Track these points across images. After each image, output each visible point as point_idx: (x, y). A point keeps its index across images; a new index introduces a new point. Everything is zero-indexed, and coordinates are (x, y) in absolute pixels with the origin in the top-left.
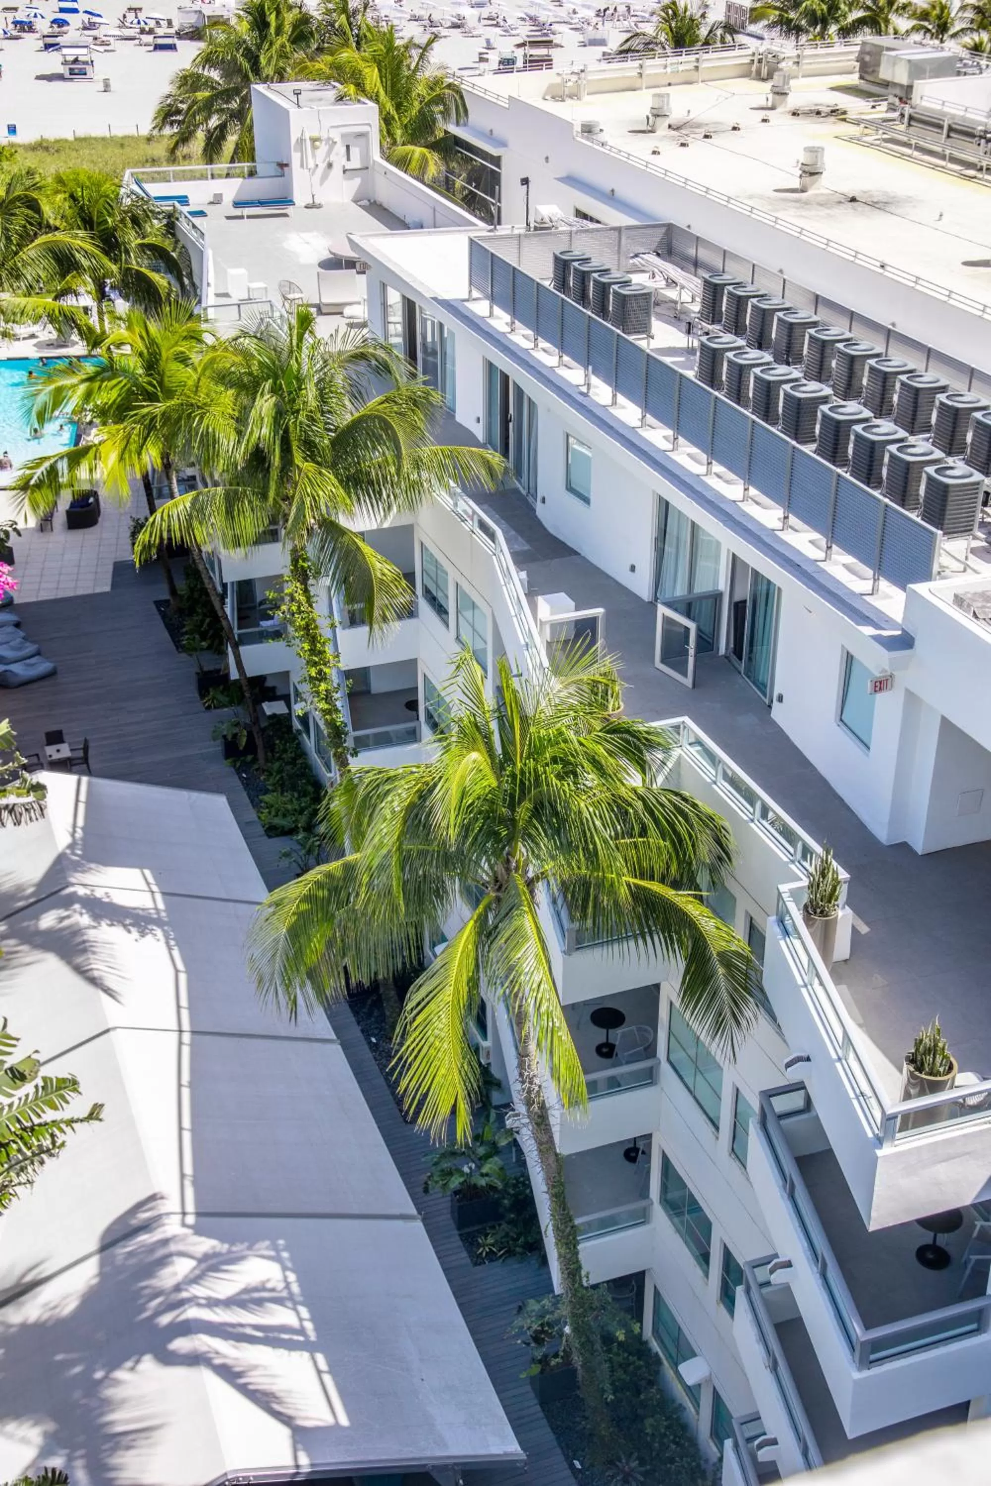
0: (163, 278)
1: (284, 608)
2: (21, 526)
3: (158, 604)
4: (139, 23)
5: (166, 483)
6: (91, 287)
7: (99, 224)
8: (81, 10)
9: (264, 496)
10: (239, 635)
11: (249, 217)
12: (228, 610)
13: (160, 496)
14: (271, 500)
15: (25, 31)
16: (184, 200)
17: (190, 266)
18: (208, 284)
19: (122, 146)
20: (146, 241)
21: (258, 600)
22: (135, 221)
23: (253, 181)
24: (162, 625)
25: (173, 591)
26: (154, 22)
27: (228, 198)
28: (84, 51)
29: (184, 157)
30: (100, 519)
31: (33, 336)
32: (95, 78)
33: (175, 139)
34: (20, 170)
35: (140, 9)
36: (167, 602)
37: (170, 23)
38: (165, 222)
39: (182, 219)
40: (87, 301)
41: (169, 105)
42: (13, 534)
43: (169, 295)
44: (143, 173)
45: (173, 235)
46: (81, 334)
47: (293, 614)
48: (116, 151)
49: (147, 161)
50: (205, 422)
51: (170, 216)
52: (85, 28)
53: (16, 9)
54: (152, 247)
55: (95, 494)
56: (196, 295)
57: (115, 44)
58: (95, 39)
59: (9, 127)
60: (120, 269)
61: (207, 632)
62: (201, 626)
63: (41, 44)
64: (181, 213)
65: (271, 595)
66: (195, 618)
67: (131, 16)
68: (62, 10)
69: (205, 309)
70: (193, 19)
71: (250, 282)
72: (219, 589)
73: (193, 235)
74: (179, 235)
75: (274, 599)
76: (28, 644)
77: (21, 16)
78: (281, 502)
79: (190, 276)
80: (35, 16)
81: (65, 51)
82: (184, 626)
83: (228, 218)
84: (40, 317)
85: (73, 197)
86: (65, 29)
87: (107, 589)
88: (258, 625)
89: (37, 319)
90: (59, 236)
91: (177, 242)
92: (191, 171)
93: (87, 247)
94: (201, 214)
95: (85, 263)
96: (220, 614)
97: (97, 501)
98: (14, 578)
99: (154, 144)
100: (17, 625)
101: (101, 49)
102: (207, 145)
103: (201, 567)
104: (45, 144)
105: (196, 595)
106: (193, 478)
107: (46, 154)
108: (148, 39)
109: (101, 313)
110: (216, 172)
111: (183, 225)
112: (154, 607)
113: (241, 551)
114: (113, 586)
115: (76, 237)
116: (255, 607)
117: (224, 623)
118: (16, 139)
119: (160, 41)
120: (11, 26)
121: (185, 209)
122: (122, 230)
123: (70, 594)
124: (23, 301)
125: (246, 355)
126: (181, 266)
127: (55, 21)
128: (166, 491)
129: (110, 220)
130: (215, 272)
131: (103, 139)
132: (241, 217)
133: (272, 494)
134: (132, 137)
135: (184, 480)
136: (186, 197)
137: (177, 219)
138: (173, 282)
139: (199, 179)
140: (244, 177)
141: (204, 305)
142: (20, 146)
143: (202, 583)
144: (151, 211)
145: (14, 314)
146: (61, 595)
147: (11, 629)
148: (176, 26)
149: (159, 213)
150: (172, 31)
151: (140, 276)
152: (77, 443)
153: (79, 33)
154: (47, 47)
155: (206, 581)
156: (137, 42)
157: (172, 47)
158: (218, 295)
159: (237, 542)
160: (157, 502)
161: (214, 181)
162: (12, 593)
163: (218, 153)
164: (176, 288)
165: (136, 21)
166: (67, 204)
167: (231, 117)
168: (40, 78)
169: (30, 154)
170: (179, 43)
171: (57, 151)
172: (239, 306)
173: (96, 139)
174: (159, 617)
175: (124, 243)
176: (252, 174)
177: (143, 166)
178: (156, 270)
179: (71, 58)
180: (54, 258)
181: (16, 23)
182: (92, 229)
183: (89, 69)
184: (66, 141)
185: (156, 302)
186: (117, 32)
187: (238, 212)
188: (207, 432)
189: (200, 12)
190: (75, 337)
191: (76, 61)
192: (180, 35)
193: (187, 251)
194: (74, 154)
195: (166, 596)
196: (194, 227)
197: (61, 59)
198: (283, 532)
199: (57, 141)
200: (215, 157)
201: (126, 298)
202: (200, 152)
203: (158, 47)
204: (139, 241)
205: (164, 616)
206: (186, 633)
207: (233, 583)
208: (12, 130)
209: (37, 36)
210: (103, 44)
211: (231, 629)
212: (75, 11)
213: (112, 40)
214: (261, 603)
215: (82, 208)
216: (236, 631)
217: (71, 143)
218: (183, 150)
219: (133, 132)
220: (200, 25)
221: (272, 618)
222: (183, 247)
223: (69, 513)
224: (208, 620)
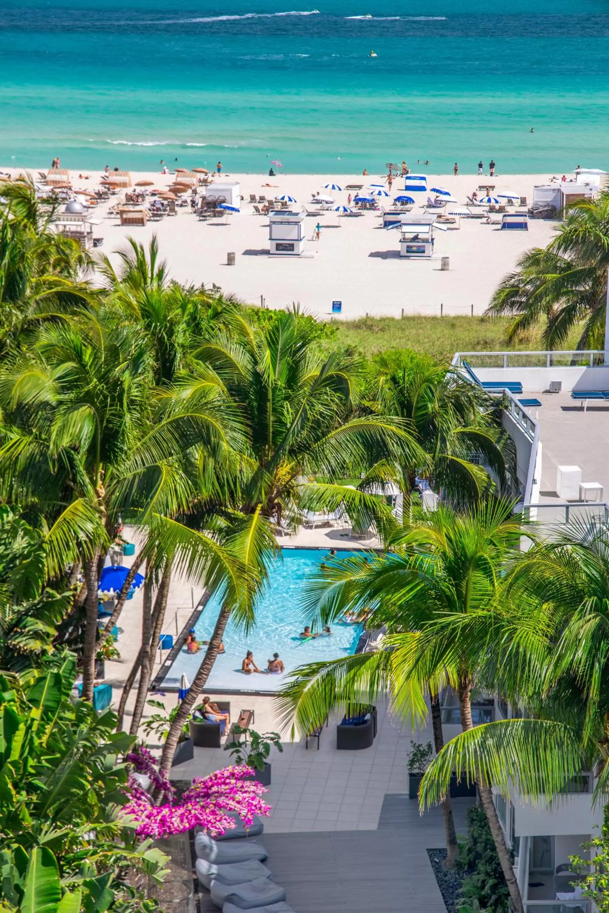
0: (482, 470)
1: (591, 879)
2: (285, 739)
3: (432, 852)
4: (489, 200)
5: (458, 705)
6: (399, 476)
7: (418, 409)
8: (429, 188)
9: (578, 736)
10: (528, 906)
11: (590, 409)
12: (518, 870)
13: (449, 720)
14: (586, 740)
15: (365, 208)
16: (516, 387)
17: (514, 460)
18: (534, 481)
19: (453, 326)
20: (467, 430)
21: (557, 863)
22: (460, 408)
23: (599, 370)
24: (435, 881)
25: (452, 841)
26: (506, 200)
27: (567, 387)
28: (426, 229)
29: (521, 341)
30: (375, 740)
31: (326, 524)
32: (434, 256)
33: (514, 323)
34: (339, 348)
35: (493, 187)
36: (442, 851)
37: (523, 202)
38: (491, 409)
39: (512, 408)
40: (394, 490)
41: (513, 286)
42: (273, 749)
43: (487, 489)
44: (472, 356)
45: (500, 424)
46: (379, 526)
47: (601, 890)
48: (446, 332)
49: (478, 343)
50: (515, 640)
51: (497, 403)
52: (430, 206)
53: (360, 187)
54: (474, 437)
55: (373, 710)
56: (518, 492)
57: (460, 222)
58: (440, 216)
59: (334, 304)
60: (433, 458)
61: (488, 897)
62: (483, 888)
63: (381, 221)
64: (511, 400)
65: (575, 861)
66: (475, 877)
67: (482, 195)
68: (408, 188)
69: (528, 508)
70: (549, 198)
71: (583, 482)
72: (509, 844)
73: (522, 426)
74: (506, 425)
75: (579, 867)
76: (273, 886)
77: (363, 194)
78: (598, 746)
79: (513, 470)
80: (380, 193)
81: (405, 228)
82: (460, 885)
83: (565, 409)
84: (338, 505)
85: (394, 380)
86: (409, 206)
87: (374, 826)
88: (554, 897)
89: (333, 507)
90: (371, 420)
91: (503, 432)
92: (527, 356)
93: (402, 433)
94: (535, 403)
95: (396, 449)
96: (507, 876)
97: (374, 718)
98: (268, 802)
99: (490, 326)
100: (263, 860)
101: (444, 227)
102: (550, 328)
103: (489, 814)
104: (369, 323)
105: (479, 848)
106: (491, 702)
107: (370, 332)
108: (498, 217)
109: (406, 505)
110: (555, 359)
111: (513, 415)
112: (426, 855)
113: (544, 799)
114: (380, 824)
115: (392, 422)
116: (552, 873)
117: (511, 889)
118: (340, 316)
119: (509, 220)
120: (353, 203)
121: (516, 397)
122: (442, 417)
123: (329, 828)
124: (322, 487)
125: (571, 564)
126: (505, 459)
127: (399, 199)
128: (457, 714)
129: (430, 405)
130: (544, 469)
131: (434, 318)
132: (581, 409)
133: (586, 734)
134: (465, 318)
135: (479, 704)
136: (519, 384)
137: (506, 407)
138: (493, 475)
139: (536, 365)
140: (588, 365)
141: (526, 504)
142: (342, 323)
143: (489, 833)
144: (476, 397)
145: (311, 499)
146: (319, 828)
147: (256, 864)
148: (530, 204)
149: (486, 400)
150: (525, 209)
151: (455, 467)
152: (359, 650)
153: (423, 210)
154: (387, 224)
155: (494, 832)
156: (484, 220)
157: (523, 226)
158: (543, 494)
159: (541, 789)
160: (445, 727)
161: (552, 369)
162: (264, 820)
163: (562, 338)
164: (495, 483)
165: (487, 199)
166: (386, 386)
167: (582, 299)
168: (373, 255)
169: (351, 333)
170: (531, 223)
171: (381, 330)
172: (567, 507)
173: (425, 318)
174: (431, 870)
175: (442, 430)
176: (599, 362)
177: (474, 349)
178: (474, 461)
179: (411, 236)
180: (363, 443)
181: (357, 200)
182: (409, 415)
183: (428, 246)
184: (393, 319)
185: (470, 497)
186: (464, 210)
187: (577, 403)
188: (517, 652)
189: (559, 190)
190: (372, 529)
191: (416, 238)
192: (532, 214)
193: (513, 443)
194: (399, 334)
195: (442, 844)
196: (525, 416)
197: (400, 236)
198: (596, 781)
199: (382, 320)
200: (557, 341)
201: (436, 489)
202: (539, 336)
203: (507, 226)
204: (460, 429)
205: (437, 869)
206: (463, 895)
207: (527, 838)
208: (337, 306)
209: (378, 213)
210: (447, 221)
211: (519, 897)
212: (423, 189)
213: (457, 218)
214: (559, 869)
215: (401, 391)
216: (525, 902)
217: (398, 321)
218: (522, 333)
219: (466, 312)
220: (558, 205)
221: (572, 890)
222: (510, 438)
223: (340, 731)
224: (491, 882)
